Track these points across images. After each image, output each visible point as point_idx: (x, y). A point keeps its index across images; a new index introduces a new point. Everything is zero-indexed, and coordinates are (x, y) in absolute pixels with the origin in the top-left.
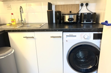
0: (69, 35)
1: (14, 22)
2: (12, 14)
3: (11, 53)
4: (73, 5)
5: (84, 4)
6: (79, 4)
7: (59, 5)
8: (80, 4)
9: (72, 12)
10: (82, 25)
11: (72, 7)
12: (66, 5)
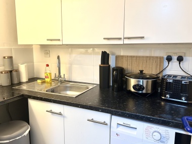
0: (122, 124)
1: (48, 77)
2: (48, 65)
3: (23, 135)
4: (150, 57)
5: (175, 58)
6: (163, 57)
7: (123, 56)
8: (165, 57)
9: (143, 72)
10: (163, 103)
11: (148, 61)
12: (137, 57)
